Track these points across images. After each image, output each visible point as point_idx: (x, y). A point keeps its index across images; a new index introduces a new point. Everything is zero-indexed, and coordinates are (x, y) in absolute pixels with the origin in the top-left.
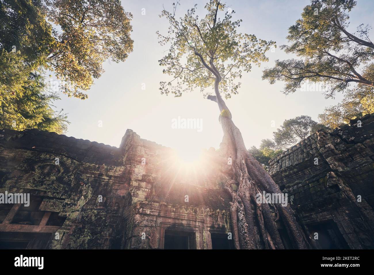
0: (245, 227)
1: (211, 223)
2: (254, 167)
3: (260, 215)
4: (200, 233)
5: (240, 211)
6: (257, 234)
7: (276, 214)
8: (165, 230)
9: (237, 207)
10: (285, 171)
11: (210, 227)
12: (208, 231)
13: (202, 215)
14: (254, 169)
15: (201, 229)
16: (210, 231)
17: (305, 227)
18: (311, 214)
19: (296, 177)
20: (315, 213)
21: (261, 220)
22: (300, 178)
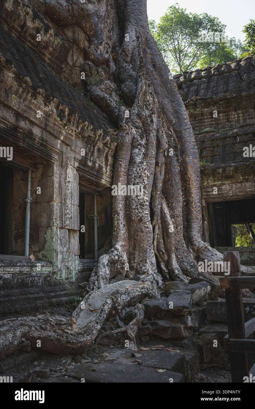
3: (162, 165)
4: (62, 166)
11: (80, 162)
12: (75, 167)
15: (64, 160)
16: (78, 169)
18: (223, 182)
19: (209, 122)
20: (230, 182)
21: (160, 174)
22: (216, 125)
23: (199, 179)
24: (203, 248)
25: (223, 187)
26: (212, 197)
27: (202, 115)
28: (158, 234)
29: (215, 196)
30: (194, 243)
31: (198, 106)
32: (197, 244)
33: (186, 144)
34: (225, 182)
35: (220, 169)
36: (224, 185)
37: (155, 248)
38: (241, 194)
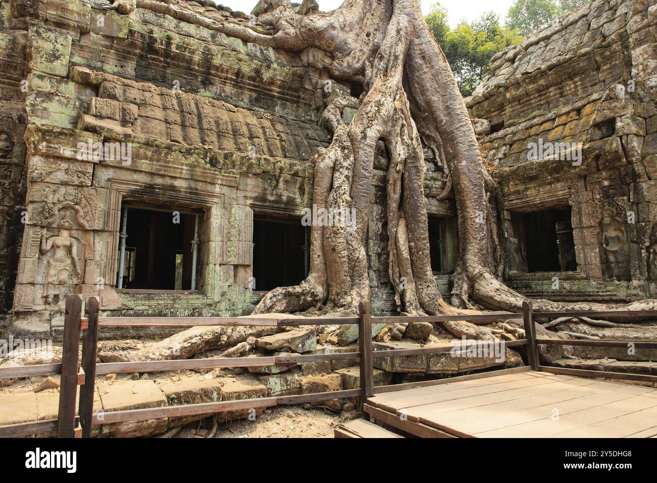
0: (343, 202)
1: (260, 190)
2: (427, 67)
3: (395, 181)
4: (224, 208)
5: (341, 170)
6: (377, 219)
7: (445, 183)
8: (124, 197)
9: (336, 160)
10: (517, 84)
11: (256, 199)
12: (246, 205)
13: (234, 171)
14: (425, 73)
15: (226, 202)
16: (252, 206)
17: (505, 212)
18: (527, 186)
19: (537, 102)
20: (536, 185)
21: (394, 192)
22: (547, 105)
23: (477, 188)
24: (477, 275)
25: (528, 193)
26: (515, 206)
27: (528, 94)
28: (392, 261)
29: (520, 206)
30: (468, 269)
32: (471, 269)
33: (458, 146)
34: (529, 186)
36: (529, 189)
37: (391, 278)
38: (550, 199)
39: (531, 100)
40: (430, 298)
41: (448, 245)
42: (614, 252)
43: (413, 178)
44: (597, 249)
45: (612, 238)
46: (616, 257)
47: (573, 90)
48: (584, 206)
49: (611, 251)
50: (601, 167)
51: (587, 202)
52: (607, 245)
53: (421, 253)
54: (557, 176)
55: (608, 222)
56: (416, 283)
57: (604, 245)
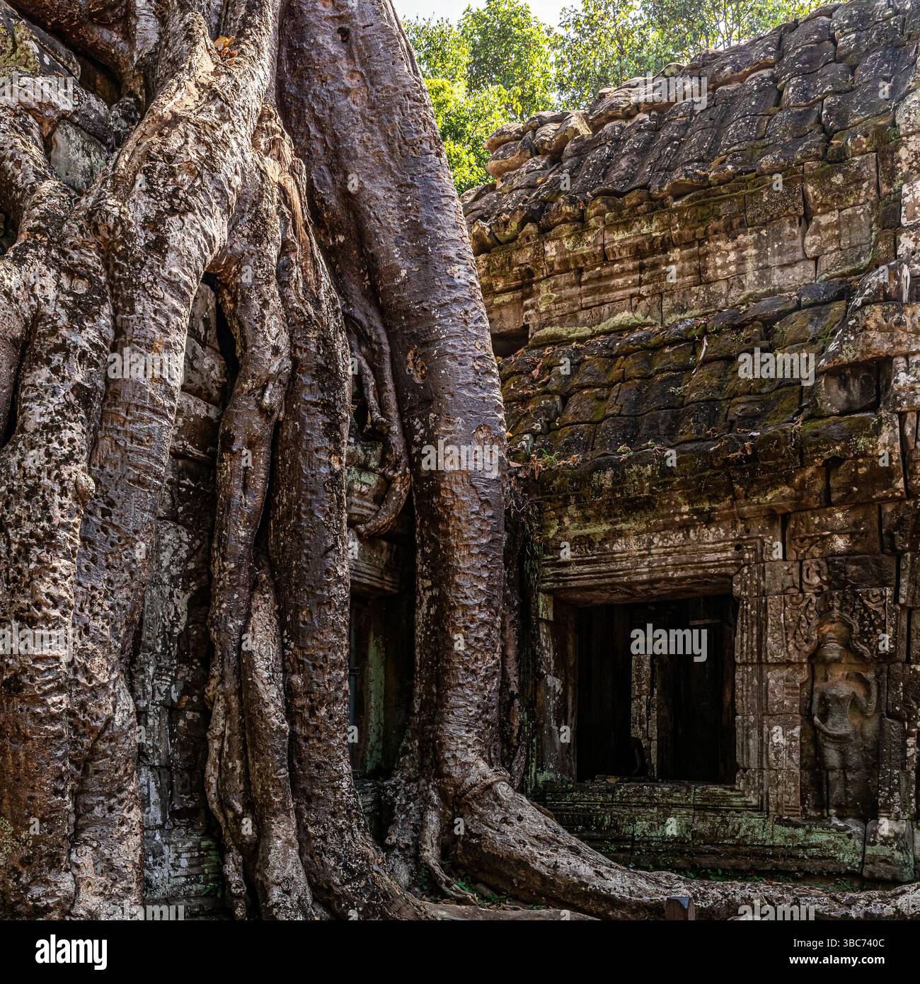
6: (172, 578)
7: (387, 483)
17: (542, 598)
18: (618, 527)
19: (629, 287)
20: (644, 526)
21: (245, 488)
22: (656, 299)
23: (490, 513)
24: (476, 790)
25: (616, 547)
26: (574, 584)
27: (605, 259)
28: (222, 735)
29: (586, 583)
30: (446, 770)
31: (592, 222)
33: (445, 366)
34: (624, 526)
35: (605, 470)
36: (620, 536)
37: (212, 794)
38: (679, 574)
39: (612, 276)
40: (352, 871)
41: (372, 687)
42: (841, 740)
43: (317, 444)
44: (798, 729)
45: (838, 700)
46: (843, 754)
47: (732, 268)
48: (774, 602)
49: (834, 737)
50: (835, 496)
51: (784, 593)
52: (824, 718)
53: (323, 712)
54: (707, 506)
55: (836, 655)
56: (299, 815)
57: (816, 719)
